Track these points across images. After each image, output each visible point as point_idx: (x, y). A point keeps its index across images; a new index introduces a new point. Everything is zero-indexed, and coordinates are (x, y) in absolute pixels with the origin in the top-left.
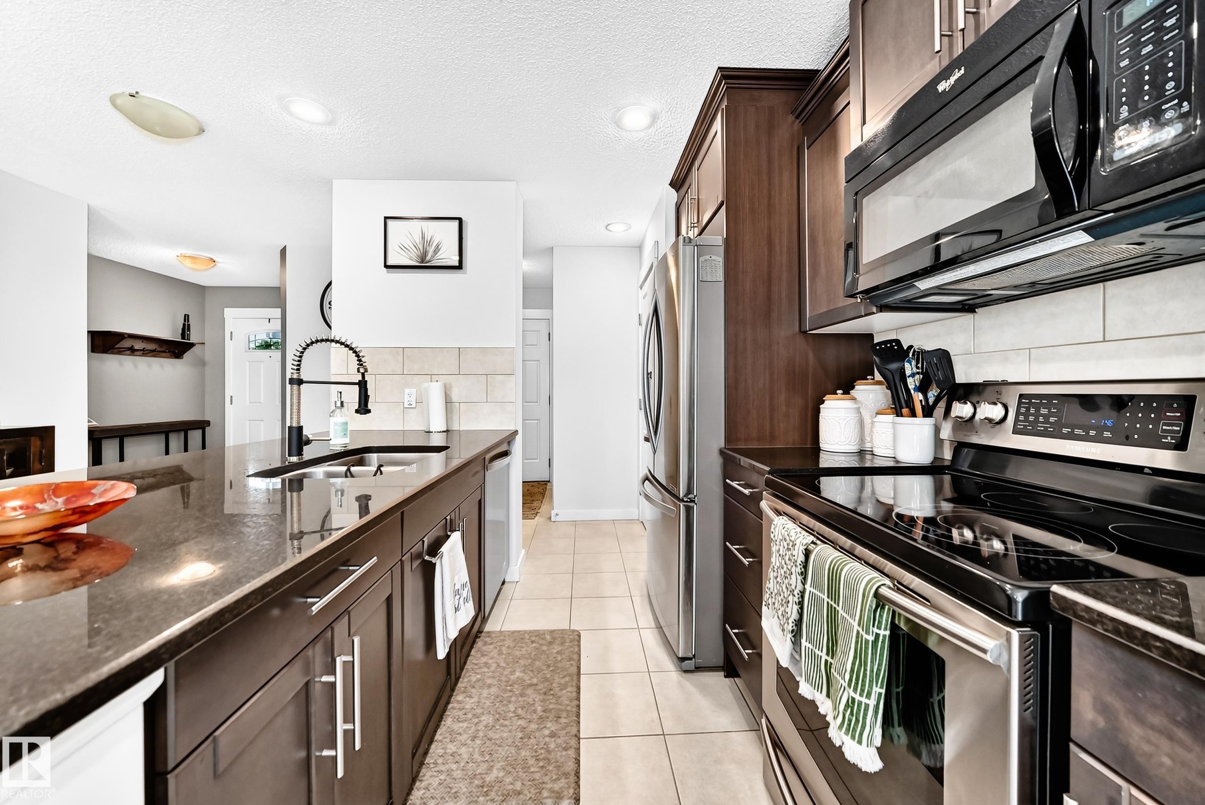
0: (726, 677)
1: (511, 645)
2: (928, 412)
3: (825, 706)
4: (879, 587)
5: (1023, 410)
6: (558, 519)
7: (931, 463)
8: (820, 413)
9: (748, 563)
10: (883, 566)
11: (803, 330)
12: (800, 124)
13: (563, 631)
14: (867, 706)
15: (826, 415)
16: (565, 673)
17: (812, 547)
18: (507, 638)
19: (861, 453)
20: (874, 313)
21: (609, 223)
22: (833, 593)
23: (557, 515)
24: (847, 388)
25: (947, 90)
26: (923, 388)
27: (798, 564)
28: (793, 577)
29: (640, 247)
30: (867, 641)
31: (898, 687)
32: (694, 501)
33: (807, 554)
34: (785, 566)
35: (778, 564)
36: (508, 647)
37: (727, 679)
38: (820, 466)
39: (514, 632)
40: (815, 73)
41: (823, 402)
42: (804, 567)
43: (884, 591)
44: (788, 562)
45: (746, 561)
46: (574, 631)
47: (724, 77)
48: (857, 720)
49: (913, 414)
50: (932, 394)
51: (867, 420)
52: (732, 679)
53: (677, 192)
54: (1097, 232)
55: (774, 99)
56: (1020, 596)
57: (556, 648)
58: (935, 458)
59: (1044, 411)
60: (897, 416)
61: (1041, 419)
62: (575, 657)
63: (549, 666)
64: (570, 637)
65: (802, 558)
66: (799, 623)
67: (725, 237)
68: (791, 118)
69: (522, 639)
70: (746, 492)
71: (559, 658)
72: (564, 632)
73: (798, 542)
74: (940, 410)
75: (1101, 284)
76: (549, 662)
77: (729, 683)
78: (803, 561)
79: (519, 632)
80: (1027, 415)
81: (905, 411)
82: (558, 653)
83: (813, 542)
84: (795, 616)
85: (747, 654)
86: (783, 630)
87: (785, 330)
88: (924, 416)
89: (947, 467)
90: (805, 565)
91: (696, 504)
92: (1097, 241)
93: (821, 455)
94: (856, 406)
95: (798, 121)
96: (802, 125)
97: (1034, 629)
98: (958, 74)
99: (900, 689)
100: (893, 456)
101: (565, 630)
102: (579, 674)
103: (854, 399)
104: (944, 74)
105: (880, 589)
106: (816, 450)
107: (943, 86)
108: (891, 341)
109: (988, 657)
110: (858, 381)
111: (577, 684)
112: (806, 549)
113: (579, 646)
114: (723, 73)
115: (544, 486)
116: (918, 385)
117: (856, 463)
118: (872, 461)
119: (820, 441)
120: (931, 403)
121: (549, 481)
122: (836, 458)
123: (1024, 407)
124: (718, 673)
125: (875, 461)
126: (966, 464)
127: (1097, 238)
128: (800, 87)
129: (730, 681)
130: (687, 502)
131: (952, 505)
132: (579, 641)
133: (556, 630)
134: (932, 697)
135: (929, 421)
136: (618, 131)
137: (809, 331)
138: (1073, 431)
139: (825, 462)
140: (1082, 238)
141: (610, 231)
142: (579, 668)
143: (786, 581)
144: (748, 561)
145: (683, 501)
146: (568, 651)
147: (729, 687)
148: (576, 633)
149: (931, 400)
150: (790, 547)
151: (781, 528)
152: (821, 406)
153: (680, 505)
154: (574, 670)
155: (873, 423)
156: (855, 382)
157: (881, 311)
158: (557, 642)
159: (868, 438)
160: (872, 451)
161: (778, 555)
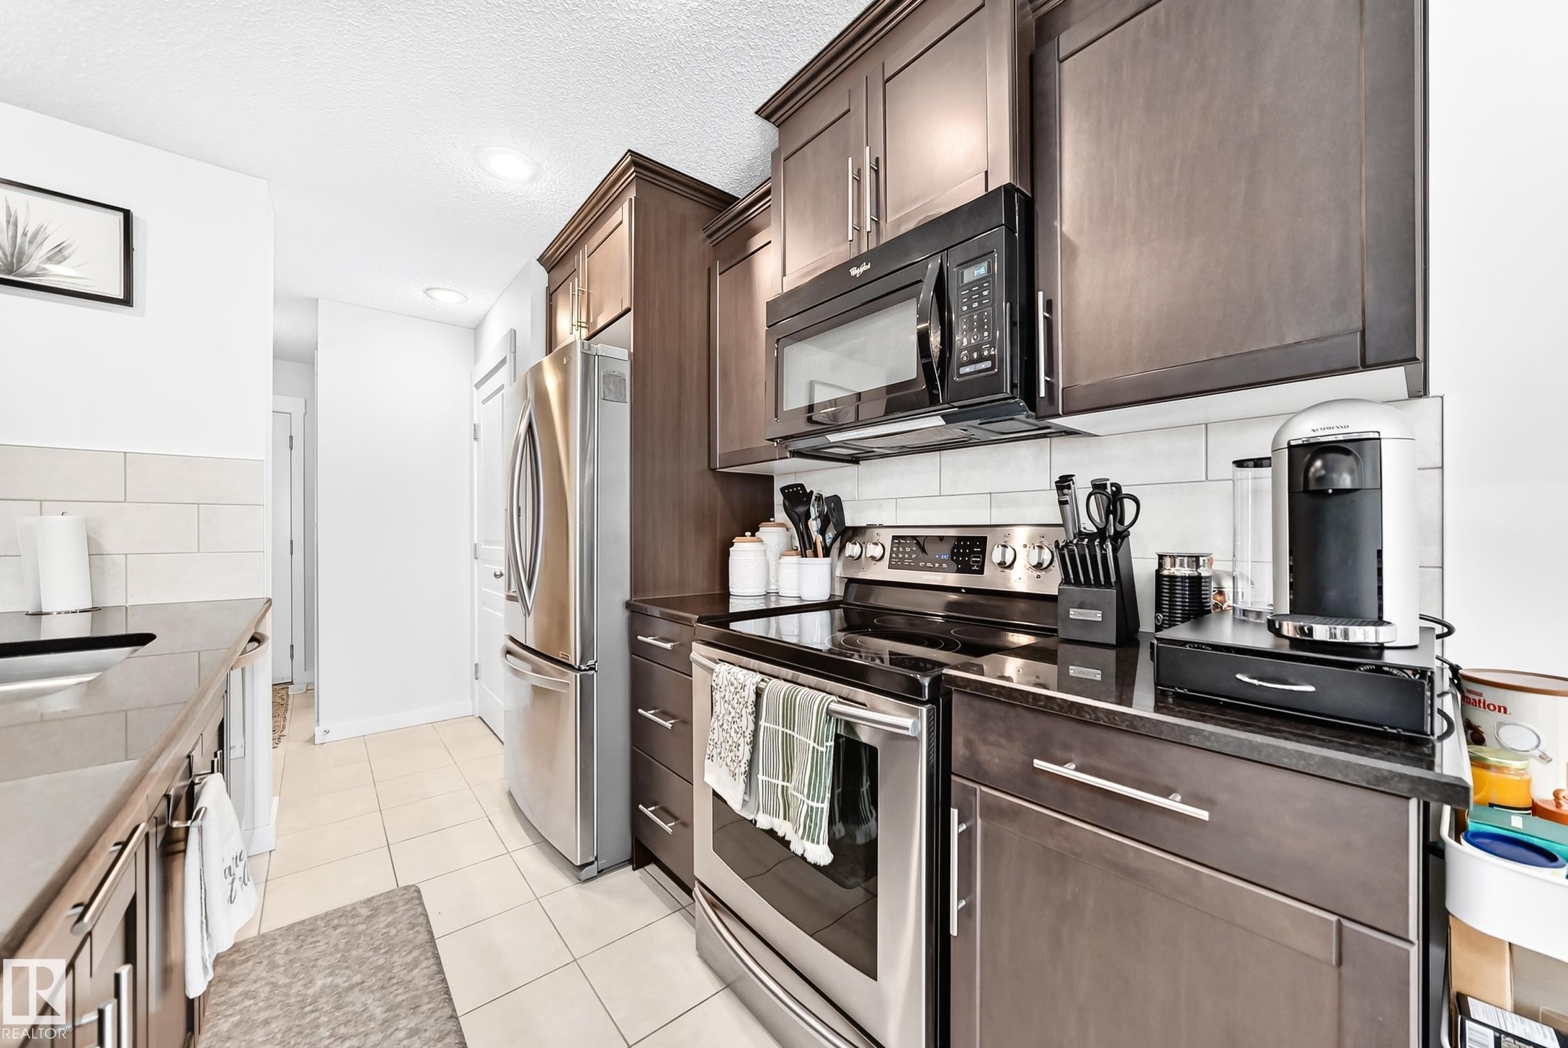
0: (634, 869)
1: (293, 947)
2: (827, 554)
3: (783, 828)
4: (829, 704)
5: (895, 549)
6: (328, 738)
7: (829, 599)
8: (729, 556)
9: (671, 726)
10: (825, 685)
11: (712, 467)
12: (711, 245)
13: (388, 894)
14: (822, 809)
15: (738, 558)
16: (410, 947)
17: (762, 685)
18: (279, 940)
19: (767, 595)
20: (787, 458)
21: (433, 287)
22: (789, 722)
23: (327, 732)
24: (754, 530)
25: (858, 276)
26: (822, 532)
27: (749, 705)
28: (744, 718)
29: (476, 329)
30: (822, 752)
31: (838, 788)
32: (594, 669)
33: (759, 694)
34: (732, 711)
35: (723, 711)
36: (287, 952)
37: (636, 871)
38: (730, 611)
39: (290, 928)
40: (732, 199)
41: (732, 544)
42: (755, 706)
43: (834, 706)
44: (736, 706)
45: (668, 725)
46: (407, 888)
47: (634, 163)
48: (816, 825)
49: (816, 555)
50: (830, 535)
51: (772, 563)
52: (642, 869)
53: (548, 273)
54: (949, 419)
55: (684, 208)
56: (926, 682)
57: (382, 921)
58: (831, 595)
59: (908, 549)
60: (802, 557)
61: (906, 556)
62: (421, 919)
63: (377, 949)
64: (404, 897)
65: (753, 697)
66: (751, 763)
67: (632, 351)
68: (703, 235)
69: (312, 930)
70: (668, 646)
71: (393, 932)
72: (391, 894)
73: (747, 683)
74: (835, 551)
75: (938, 452)
76: (377, 943)
77: (640, 875)
78: (754, 701)
79: (302, 923)
80: (897, 553)
81: (809, 552)
82: (388, 925)
83: (762, 680)
84: (747, 756)
85: (670, 827)
86: (734, 775)
87: (694, 465)
88: (824, 557)
89: (840, 602)
90: (757, 704)
91: (596, 672)
92: (948, 425)
93: (731, 600)
94: (763, 548)
95: (709, 241)
96: (713, 246)
97: (933, 704)
98: (865, 267)
99: (840, 790)
100: (798, 595)
101: (394, 890)
102: (432, 940)
103: (761, 541)
104: (856, 262)
105: (830, 706)
106: (725, 595)
107: (854, 272)
108: (797, 485)
109: (909, 733)
110: (762, 524)
111: (433, 953)
112: (757, 688)
113: (422, 904)
114: (634, 158)
115: (284, 692)
116: (819, 527)
117: (763, 605)
118: (777, 601)
119: (730, 585)
120: (828, 545)
121: (291, 683)
122: (748, 602)
123: (895, 547)
124: (625, 869)
125: (781, 602)
126: (853, 597)
127: (947, 423)
128: (712, 205)
129: (641, 873)
130: (585, 670)
131: (843, 633)
132: (420, 898)
133: (373, 897)
134: (862, 787)
135: (828, 560)
136: (478, 171)
137: (719, 468)
138: (926, 564)
139: (735, 606)
140: (938, 421)
141: (431, 298)
142: (431, 933)
143: (735, 726)
144: (671, 724)
145: (579, 670)
146: (405, 917)
147: (641, 878)
148: (414, 889)
149: (828, 541)
150: (739, 689)
151: (726, 673)
152: (730, 549)
153: (576, 676)
154: (423, 937)
155: (778, 565)
156: (760, 524)
157: (793, 457)
158: (383, 912)
159: (773, 580)
160: (778, 593)
161: (723, 702)
